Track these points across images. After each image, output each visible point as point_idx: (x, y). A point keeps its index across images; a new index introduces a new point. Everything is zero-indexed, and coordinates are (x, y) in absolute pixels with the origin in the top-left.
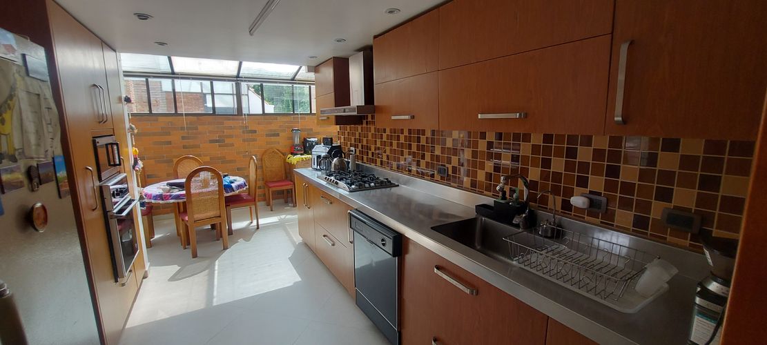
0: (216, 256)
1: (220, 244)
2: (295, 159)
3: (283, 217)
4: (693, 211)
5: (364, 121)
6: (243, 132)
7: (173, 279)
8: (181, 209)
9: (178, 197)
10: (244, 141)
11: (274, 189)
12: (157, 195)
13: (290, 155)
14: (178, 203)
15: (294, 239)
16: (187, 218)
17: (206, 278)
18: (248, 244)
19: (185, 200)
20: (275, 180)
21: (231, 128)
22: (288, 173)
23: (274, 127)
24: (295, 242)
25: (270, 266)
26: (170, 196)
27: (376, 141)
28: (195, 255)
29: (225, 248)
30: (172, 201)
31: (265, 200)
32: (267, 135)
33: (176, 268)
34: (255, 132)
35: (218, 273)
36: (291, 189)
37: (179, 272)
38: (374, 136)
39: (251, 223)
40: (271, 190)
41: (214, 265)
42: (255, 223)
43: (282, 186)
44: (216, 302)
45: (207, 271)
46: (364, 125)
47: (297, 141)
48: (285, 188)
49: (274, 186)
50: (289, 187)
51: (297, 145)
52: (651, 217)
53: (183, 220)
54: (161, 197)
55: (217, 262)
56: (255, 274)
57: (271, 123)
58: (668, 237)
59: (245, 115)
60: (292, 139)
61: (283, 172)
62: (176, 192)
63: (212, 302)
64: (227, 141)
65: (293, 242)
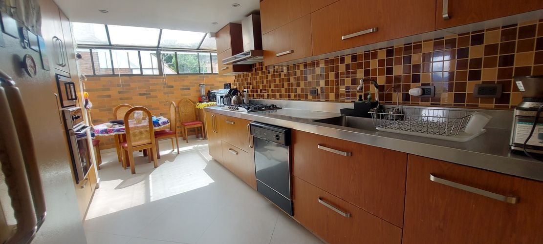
0: (149, 172)
1: (152, 165)
2: (202, 106)
3: (196, 146)
4: (496, 83)
5: (254, 69)
6: (164, 87)
7: (118, 188)
8: (122, 139)
9: (119, 130)
10: (165, 93)
11: (189, 127)
12: (103, 130)
13: (199, 103)
14: (119, 135)
15: (206, 158)
16: (126, 145)
17: (143, 185)
18: (172, 163)
19: (125, 132)
20: (189, 121)
21: (154, 84)
22: (198, 115)
23: (186, 83)
24: (207, 161)
25: (190, 175)
26: (113, 130)
27: (263, 81)
28: (134, 172)
29: (156, 167)
30: (114, 134)
31: (182, 136)
32: (181, 89)
33: (120, 181)
34: (172, 87)
35: (152, 182)
36: (201, 127)
37: (121, 184)
38: (262, 78)
39: (173, 151)
40: (186, 128)
41: (149, 177)
42: (176, 150)
43: (195, 124)
44: (152, 199)
45: (143, 182)
46: (254, 71)
47: (203, 93)
48: (196, 126)
49: (189, 125)
50: (199, 125)
51: (203, 96)
52: (466, 93)
53: (123, 147)
54: (106, 131)
55: (150, 176)
56: (180, 181)
57: (183, 81)
58: (479, 104)
59: (165, 75)
60: (199, 91)
61: (194, 116)
62: (117, 127)
63: (150, 200)
64: (152, 94)
65: (205, 160)
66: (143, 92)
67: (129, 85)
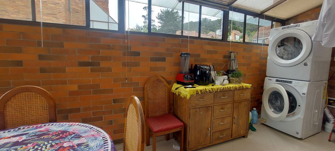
10: (124, 65)
23: (160, 49)
32: (152, 60)
34: (138, 54)
47: (187, 68)
57: (157, 45)
60: (181, 65)
64: (103, 64)
66: (86, 60)
67: (62, 45)
